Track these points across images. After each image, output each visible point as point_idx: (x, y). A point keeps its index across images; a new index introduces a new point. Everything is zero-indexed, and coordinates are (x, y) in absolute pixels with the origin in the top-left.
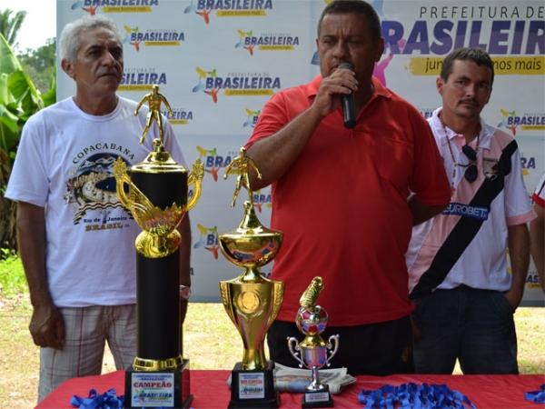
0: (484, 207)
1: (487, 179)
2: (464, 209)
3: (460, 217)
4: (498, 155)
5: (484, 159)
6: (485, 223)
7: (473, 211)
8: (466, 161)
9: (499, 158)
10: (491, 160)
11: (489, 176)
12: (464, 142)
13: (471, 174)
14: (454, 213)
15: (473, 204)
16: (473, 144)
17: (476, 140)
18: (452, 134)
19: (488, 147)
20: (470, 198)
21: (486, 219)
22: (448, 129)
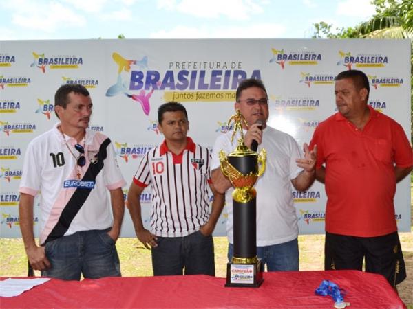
0: (91, 180)
1: (91, 164)
2: (78, 184)
3: (76, 188)
4: (97, 148)
5: (89, 152)
6: (92, 190)
7: (84, 184)
8: (78, 154)
9: (98, 150)
10: (93, 152)
11: (93, 161)
12: (76, 143)
13: (81, 162)
14: (72, 186)
15: (84, 179)
16: (82, 143)
17: (83, 140)
18: (67, 138)
19: (91, 143)
20: (82, 177)
21: (93, 188)
22: (65, 135)
